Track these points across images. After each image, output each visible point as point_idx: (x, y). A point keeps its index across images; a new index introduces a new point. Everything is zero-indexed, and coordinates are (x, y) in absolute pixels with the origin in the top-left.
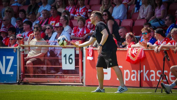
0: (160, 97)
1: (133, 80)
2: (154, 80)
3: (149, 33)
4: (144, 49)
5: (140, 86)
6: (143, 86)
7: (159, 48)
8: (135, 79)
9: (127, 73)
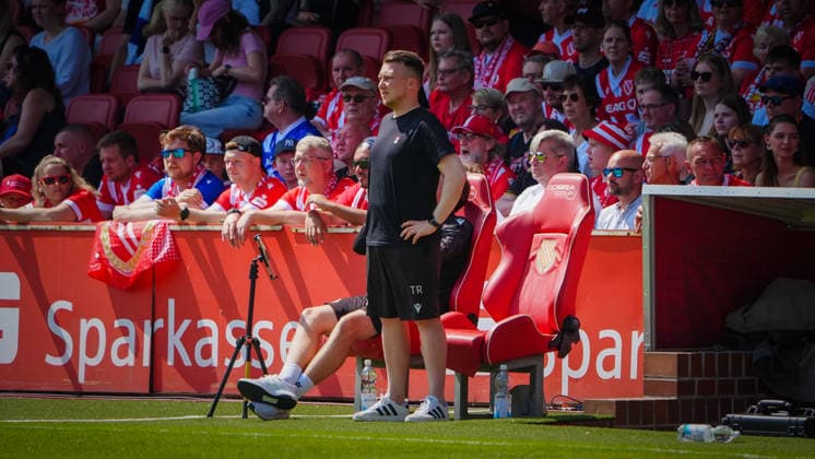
0: (250, 437)
1: (118, 362)
2: (214, 361)
3: (193, 153)
4: (172, 228)
5: (151, 388)
6: (165, 391)
7: (242, 222)
8: (130, 360)
9: (93, 332)
